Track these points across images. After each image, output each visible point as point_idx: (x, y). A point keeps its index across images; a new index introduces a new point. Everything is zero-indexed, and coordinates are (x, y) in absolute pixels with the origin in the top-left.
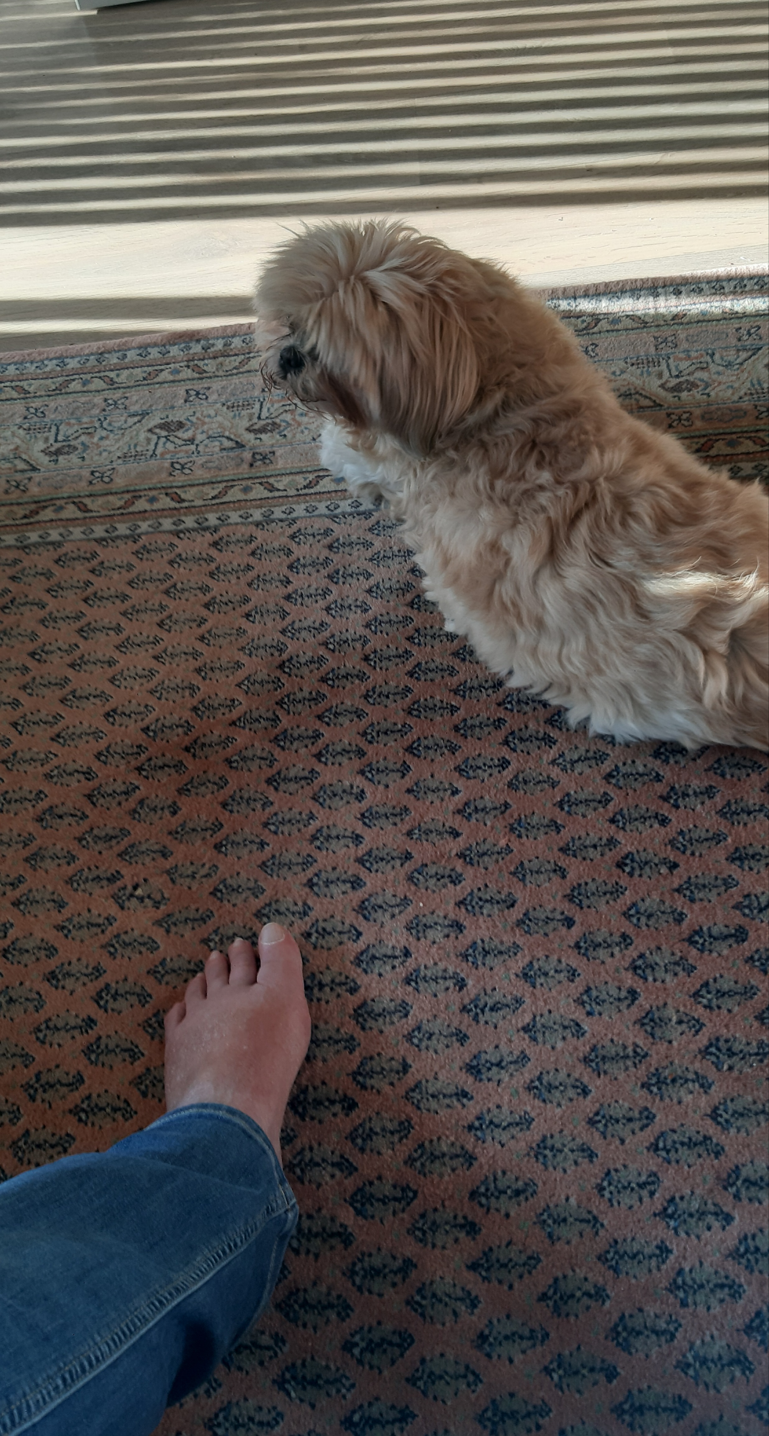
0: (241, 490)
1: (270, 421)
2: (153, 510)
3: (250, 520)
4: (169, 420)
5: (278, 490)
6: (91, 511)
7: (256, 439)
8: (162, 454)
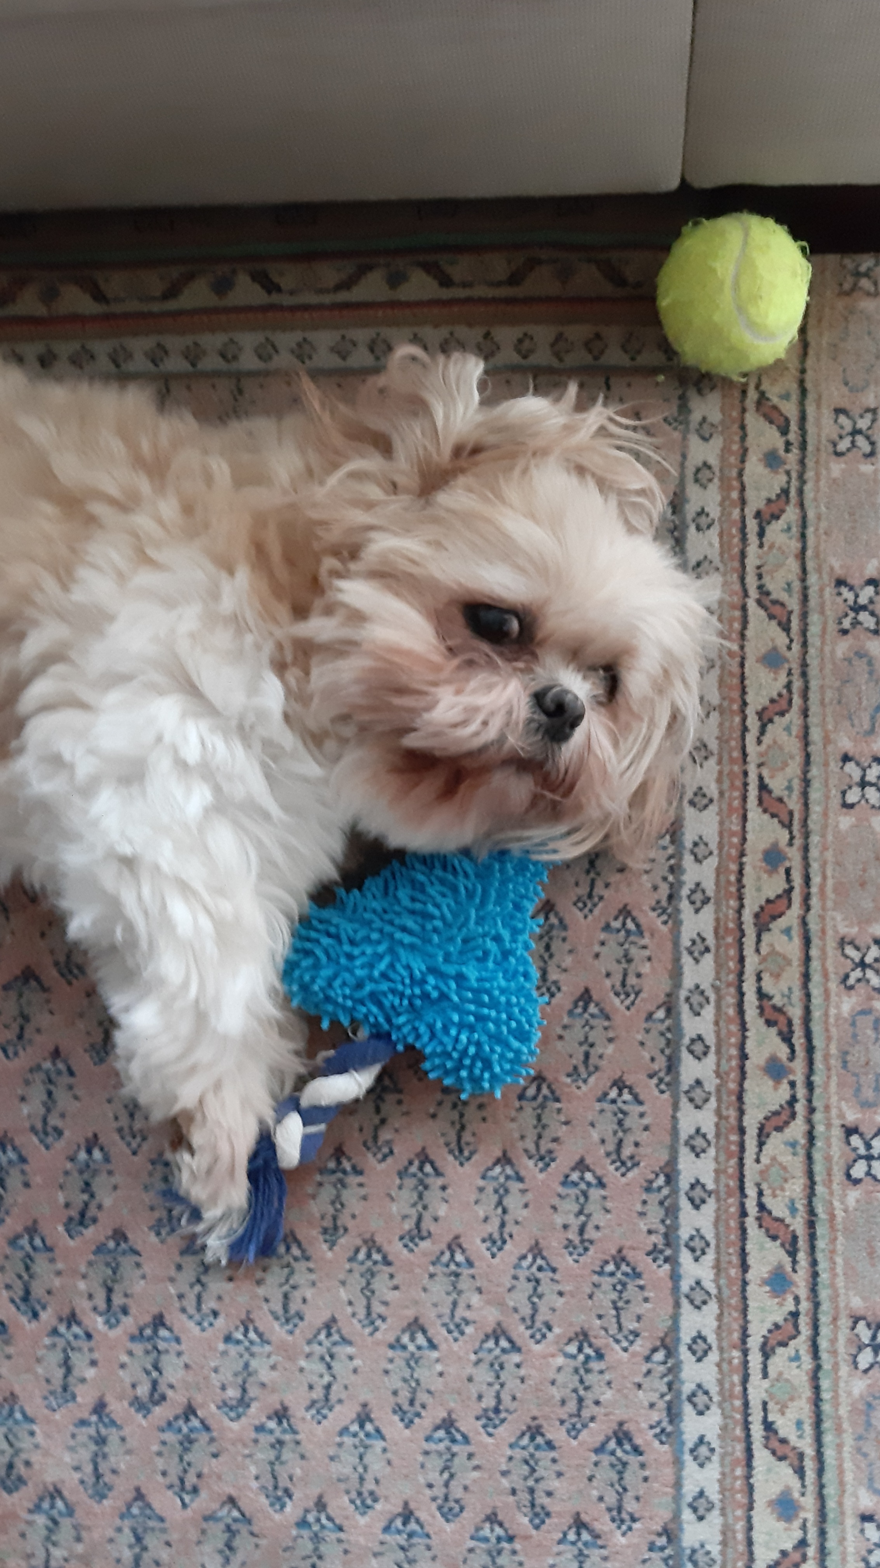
2: (745, 1283)
6: (761, 1144)
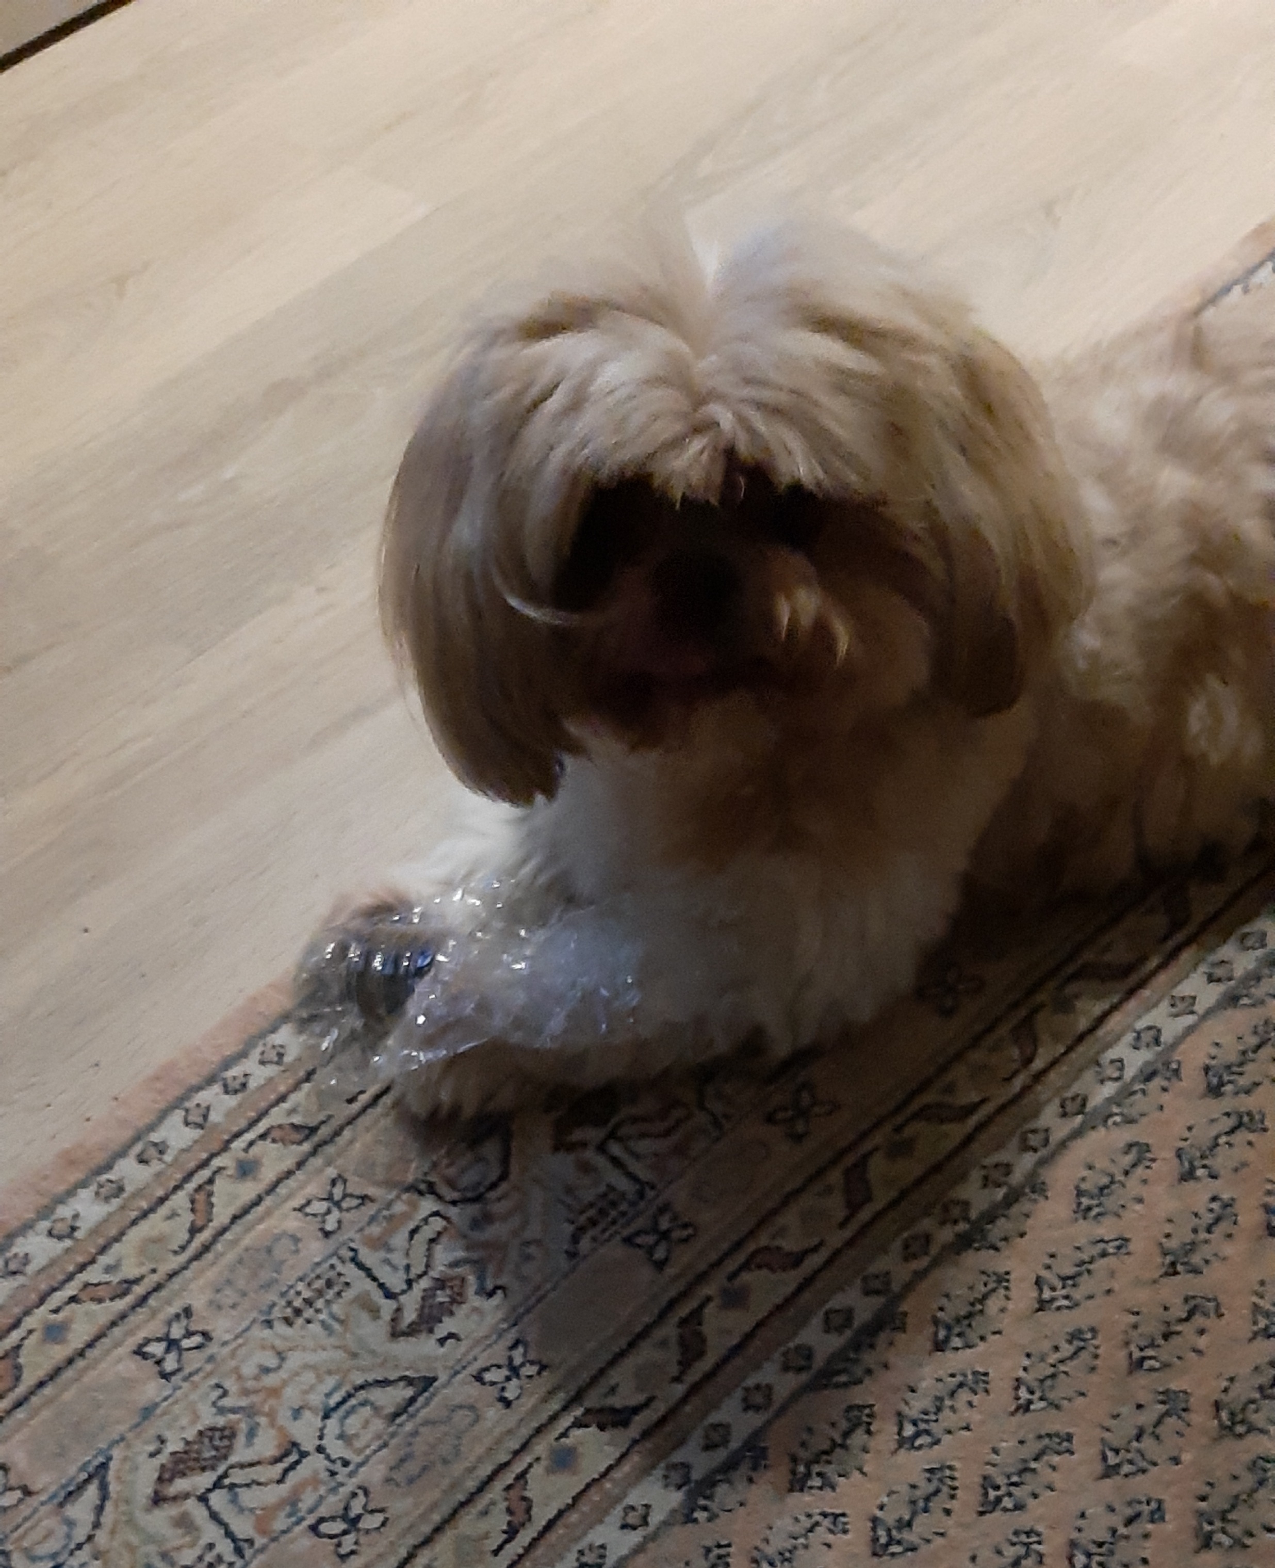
0: (549, 1471)
1: (425, 1283)
3: (655, 1519)
4: (174, 1445)
5: (636, 1410)
7: (442, 1341)
8: (262, 1526)
